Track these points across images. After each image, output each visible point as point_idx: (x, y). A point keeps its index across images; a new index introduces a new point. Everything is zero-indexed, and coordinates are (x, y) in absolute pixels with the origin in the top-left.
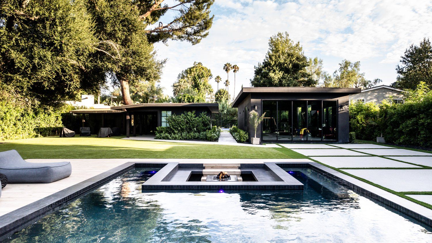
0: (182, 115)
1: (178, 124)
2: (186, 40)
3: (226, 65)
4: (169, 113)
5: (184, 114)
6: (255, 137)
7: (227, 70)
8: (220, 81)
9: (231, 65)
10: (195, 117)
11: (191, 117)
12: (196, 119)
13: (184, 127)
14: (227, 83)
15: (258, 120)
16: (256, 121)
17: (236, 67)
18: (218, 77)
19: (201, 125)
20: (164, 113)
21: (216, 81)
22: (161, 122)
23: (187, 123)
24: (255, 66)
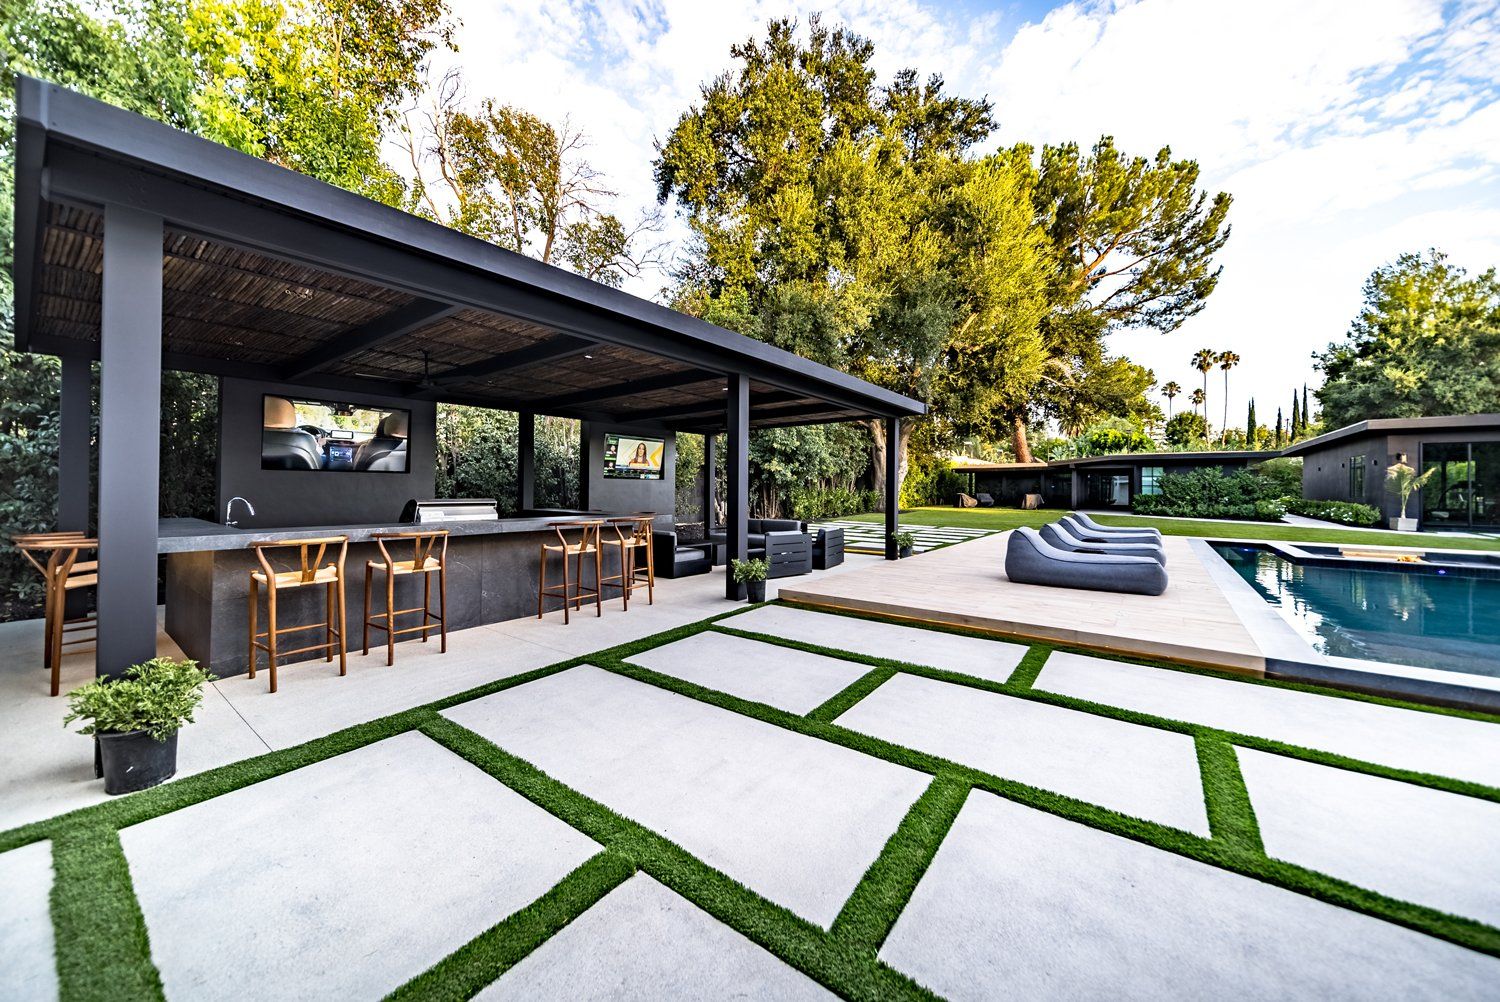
0: (1192, 473)
1: (1184, 490)
2: (1145, 326)
3: (1198, 355)
4: (1159, 472)
5: (1195, 471)
6: (1403, 516)
7: (1203, 367)
8: (1176, 393)
9: (1214, 353)
10: (1222, 478)
11: (1214, 476)
12: (1225, 480)
13: (1198, 495)
14: (1199, 396)
15: (1411, 483)
16: (1406, 484)
17: (1232, 357)
18: (1172, 385)
19: (1238, 493)
20: (1145, 471)
21: (1165, 394)
22: (1141, 486)
23: (1204, 487)
24: (1314, 353)
